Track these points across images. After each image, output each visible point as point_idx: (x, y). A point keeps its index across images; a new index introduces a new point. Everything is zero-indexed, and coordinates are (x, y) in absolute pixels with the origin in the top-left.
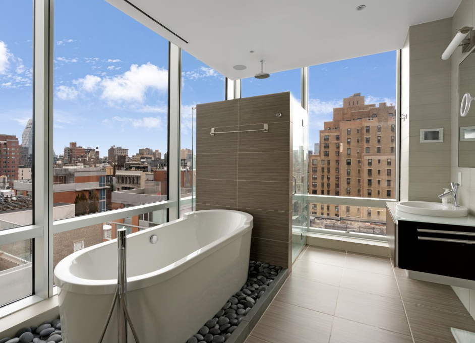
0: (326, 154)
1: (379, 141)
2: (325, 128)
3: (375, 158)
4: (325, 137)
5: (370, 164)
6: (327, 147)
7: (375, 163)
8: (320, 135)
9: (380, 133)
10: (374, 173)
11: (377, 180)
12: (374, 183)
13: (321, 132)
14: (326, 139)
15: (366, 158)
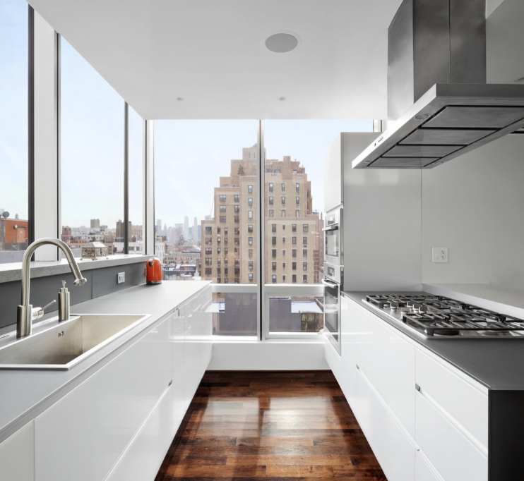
0: (223, 220)
1: (283, 202)
2: (221, 185)
3: (280, 223)
4: (221, 197)
5: (274, 230)
6: (223, 211)
7: (279, 229)
8: (215, 193)
9: (284, 192)
10: (279, 241)
11: (282, 250)
12: (279, 254)
13: (216, 189)
14: (223, 200)
15: (271, 222)
